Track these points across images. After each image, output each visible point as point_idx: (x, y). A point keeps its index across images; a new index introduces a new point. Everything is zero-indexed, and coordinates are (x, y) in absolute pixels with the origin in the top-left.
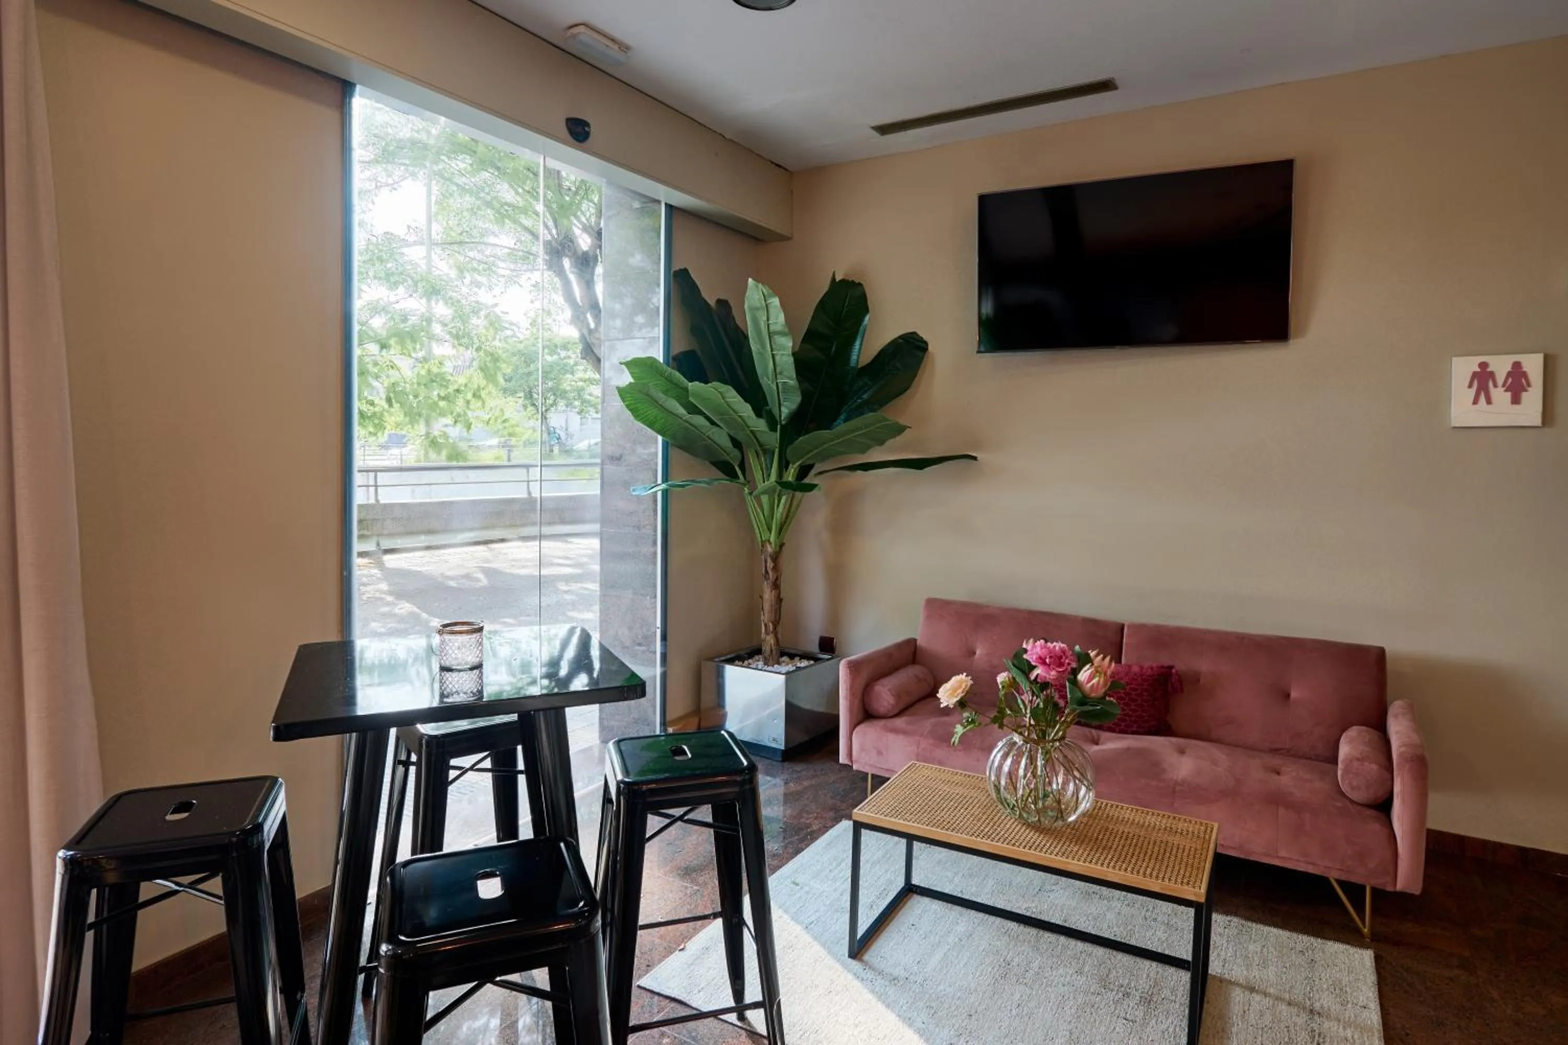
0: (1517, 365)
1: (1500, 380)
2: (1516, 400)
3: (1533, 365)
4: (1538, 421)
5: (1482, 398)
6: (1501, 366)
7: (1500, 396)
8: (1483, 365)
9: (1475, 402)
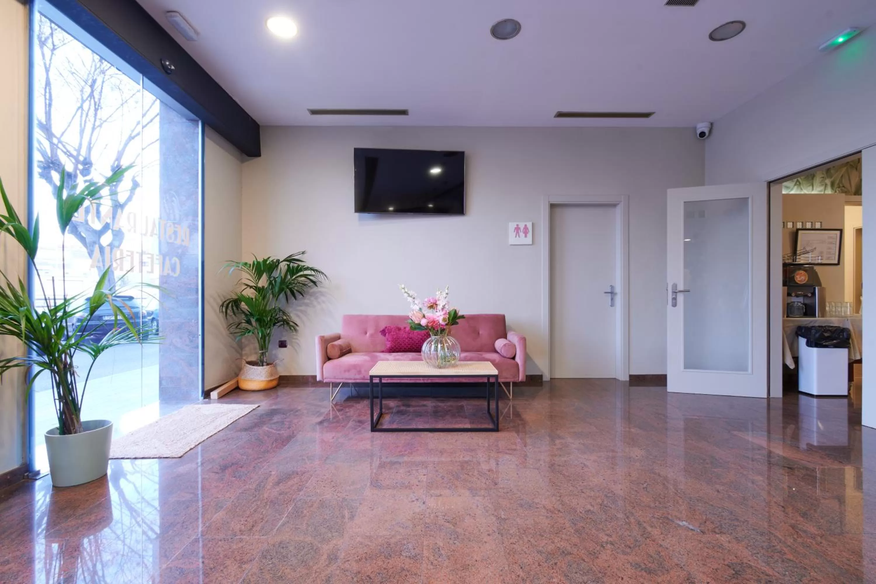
0: (526, 225)
1: (522, 230)
2: (526, 236)
3: (530, 226)
4: (531, 243)
5: (517, 236)
6: (522, 226)
7: (522, 234)
8: (517, 225)
9: (516, 237)
